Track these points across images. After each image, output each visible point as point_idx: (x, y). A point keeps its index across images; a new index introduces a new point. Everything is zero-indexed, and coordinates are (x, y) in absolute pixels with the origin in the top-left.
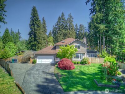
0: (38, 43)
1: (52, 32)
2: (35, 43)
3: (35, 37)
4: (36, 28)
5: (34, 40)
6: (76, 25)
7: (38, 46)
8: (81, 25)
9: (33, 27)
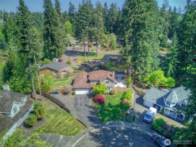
0: (58, 48)
1: (68, 12)
2: (54, 47)
3: (53, 39)
4: (52, 28)
5: (52, 44)
6: (106, 4)
7: (59, 52)
8: (112, 5)
9: (49, 27)
